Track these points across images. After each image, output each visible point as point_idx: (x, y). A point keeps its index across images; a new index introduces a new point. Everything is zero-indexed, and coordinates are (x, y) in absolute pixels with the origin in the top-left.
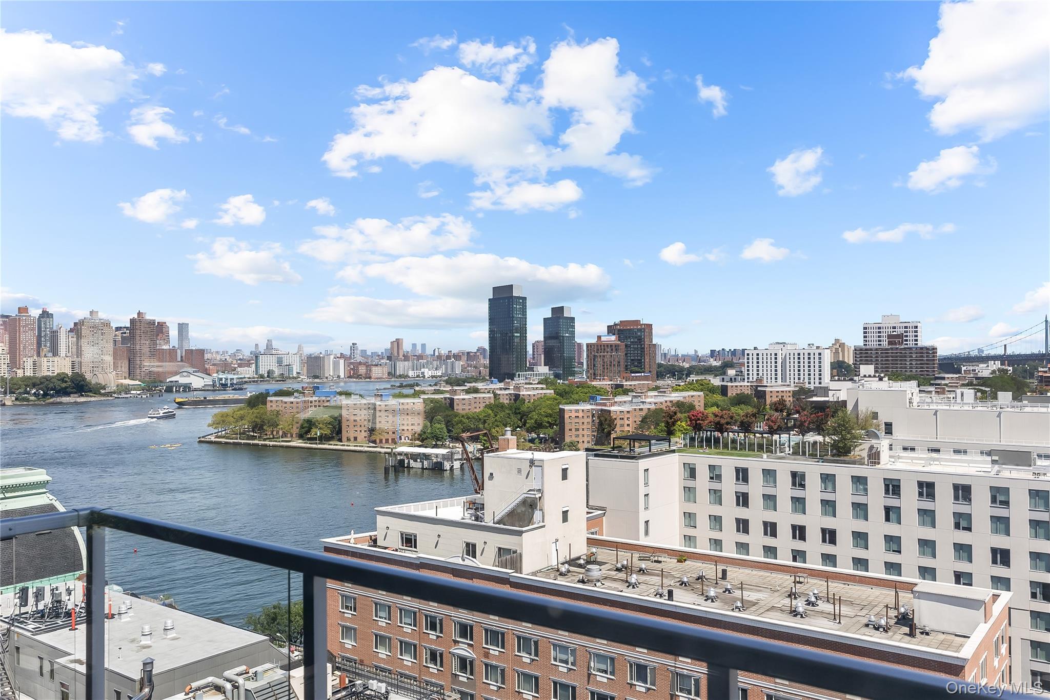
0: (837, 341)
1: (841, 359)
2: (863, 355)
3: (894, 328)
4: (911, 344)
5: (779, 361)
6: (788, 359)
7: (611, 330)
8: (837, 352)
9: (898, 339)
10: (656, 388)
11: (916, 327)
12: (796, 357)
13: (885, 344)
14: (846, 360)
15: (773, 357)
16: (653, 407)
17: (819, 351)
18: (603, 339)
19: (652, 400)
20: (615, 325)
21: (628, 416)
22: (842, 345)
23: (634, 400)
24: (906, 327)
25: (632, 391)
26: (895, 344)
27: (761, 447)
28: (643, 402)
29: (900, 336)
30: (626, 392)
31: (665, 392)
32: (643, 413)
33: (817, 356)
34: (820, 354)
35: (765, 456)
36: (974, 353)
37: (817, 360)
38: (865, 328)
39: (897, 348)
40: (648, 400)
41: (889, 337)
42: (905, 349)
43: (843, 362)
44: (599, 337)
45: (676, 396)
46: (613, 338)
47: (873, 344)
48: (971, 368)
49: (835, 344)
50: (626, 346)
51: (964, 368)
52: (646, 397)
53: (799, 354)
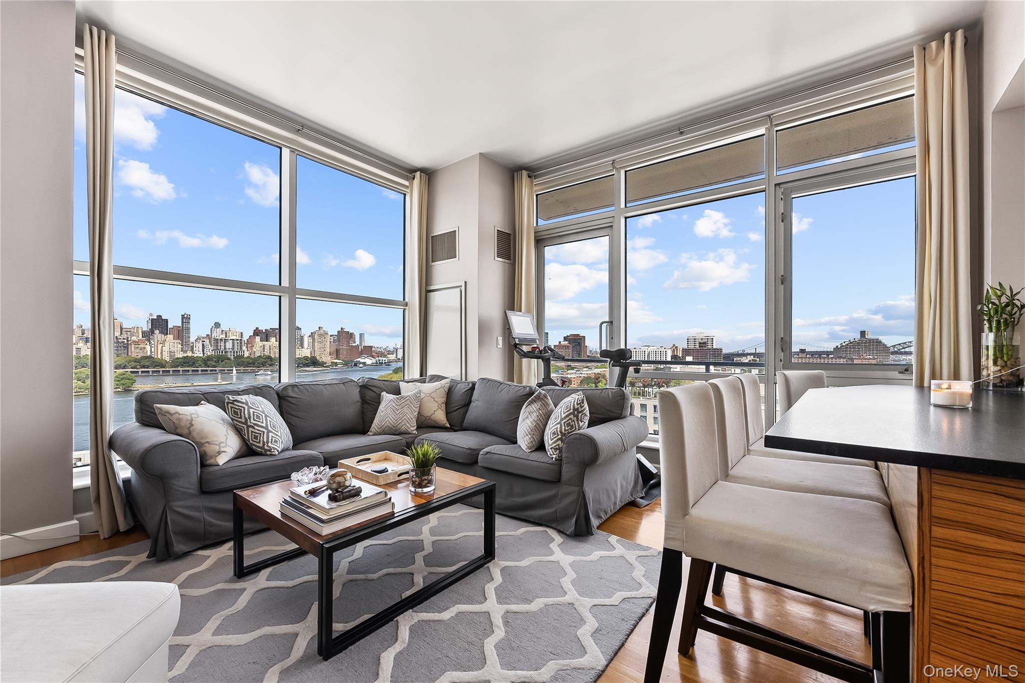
0: (674, 345)
1: (676, 354)
2: (686, 352)
3: (702, 339)
4: (710, 347)
5: (646, 354)
6: (650, 354)
7: (565, 339)
8: (673, 351)
9: (703, 344)
10: (587, 367)
11: (713, 339)
12: (655, 352)
13: (697, 346)
14: (678, 355)
15: (643, 352)
16: (586, 376)
17: (666, 350)
18: (562, 343)
19: (585, 372)
20: (568, 336)
21: (574, 380)
22: (676, 348)
23: (577, 372)
24: (708, 339)
25: (575, 368)
26: (702, 347)
27: (639, 394)
28: (581, 373)
29: (705, 343)
30: (573, 369)
31: (591, 369)
32: (581, 379)
33: (664, 353)
34: (666, 351)
35: (641, 398)
36: (741, 352)
37: (664, 354)
38: (688, 339)
39: (703, 349)
40: (583, 372)
41: (700, 343)
42: (707, 349)
43: (677, 355)
44: (560, 342)
45: (597, 371)
46: (567, 342)
47: (692, 347)
48: (739, 359)
49: (673, 347)
50: (573, 346)
51: (735, 359)
52: (583, 371)
53: (656, 351)
